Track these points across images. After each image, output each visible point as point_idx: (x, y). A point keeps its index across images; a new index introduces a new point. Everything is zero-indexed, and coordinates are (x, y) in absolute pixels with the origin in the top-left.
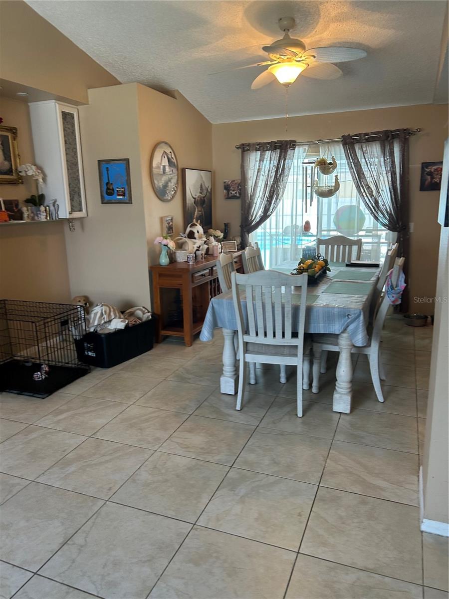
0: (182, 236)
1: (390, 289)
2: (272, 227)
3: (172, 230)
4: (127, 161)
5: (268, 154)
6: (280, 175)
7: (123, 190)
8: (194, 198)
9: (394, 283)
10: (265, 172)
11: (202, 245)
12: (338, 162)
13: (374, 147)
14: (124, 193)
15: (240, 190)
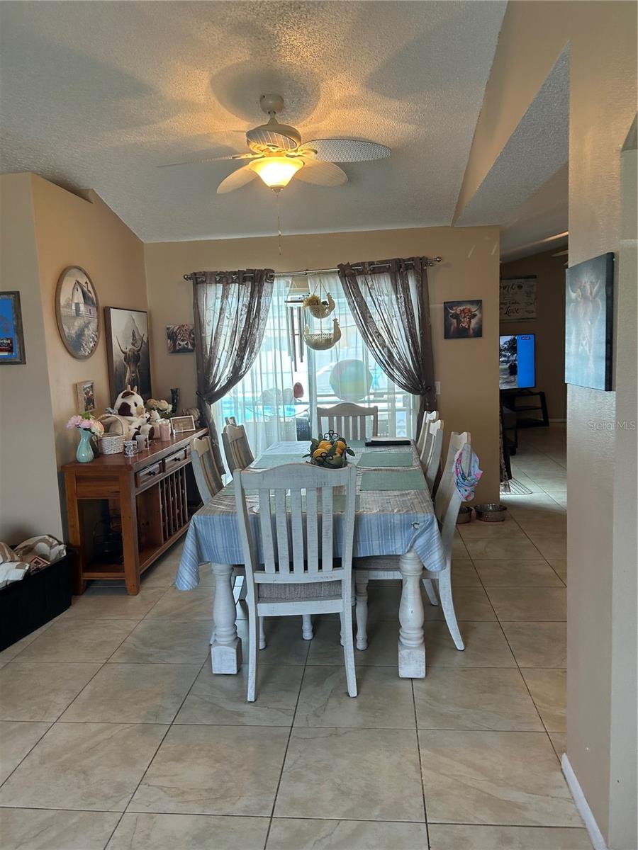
0: (111, 413)
1: (461, 480)
2: (246, 390)
3: (93, 404)
4: (17, 294)
5: (234, 288)
6: (254, 319)
7: (9, 341)
8: (125, 353)
9: (466, 471)
10: (230, 314)
11: (143, 424)
12: (335, 301)
13: (383, 281)
14: (12, 348)
15: (193, 339)
